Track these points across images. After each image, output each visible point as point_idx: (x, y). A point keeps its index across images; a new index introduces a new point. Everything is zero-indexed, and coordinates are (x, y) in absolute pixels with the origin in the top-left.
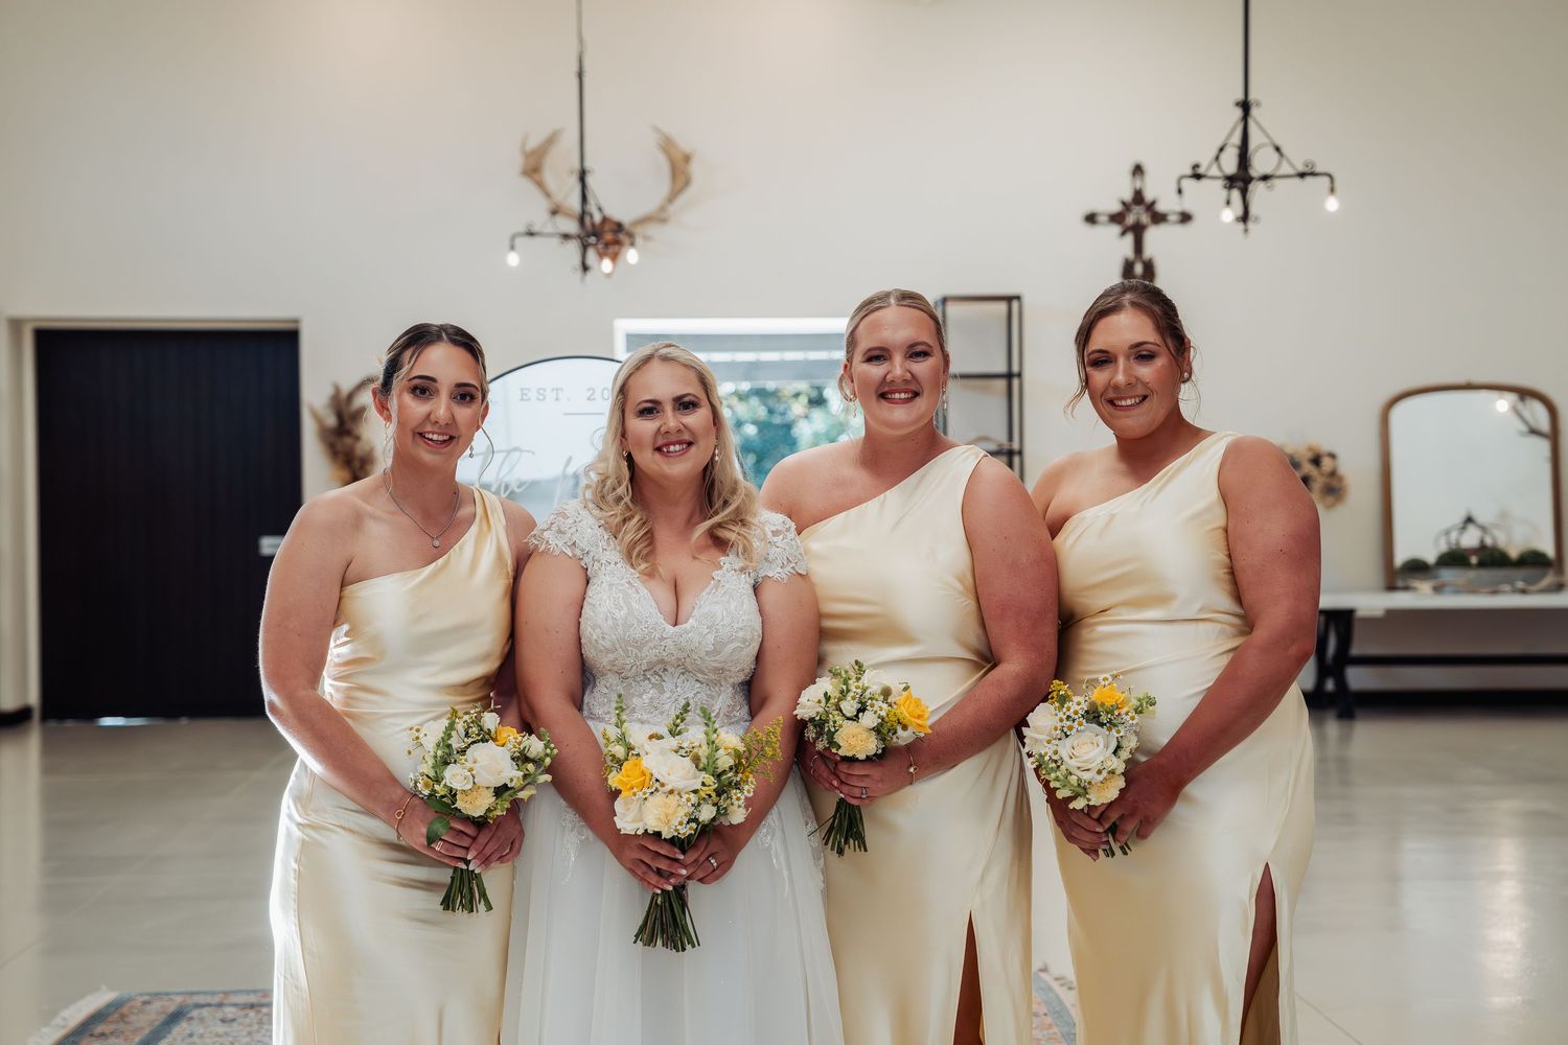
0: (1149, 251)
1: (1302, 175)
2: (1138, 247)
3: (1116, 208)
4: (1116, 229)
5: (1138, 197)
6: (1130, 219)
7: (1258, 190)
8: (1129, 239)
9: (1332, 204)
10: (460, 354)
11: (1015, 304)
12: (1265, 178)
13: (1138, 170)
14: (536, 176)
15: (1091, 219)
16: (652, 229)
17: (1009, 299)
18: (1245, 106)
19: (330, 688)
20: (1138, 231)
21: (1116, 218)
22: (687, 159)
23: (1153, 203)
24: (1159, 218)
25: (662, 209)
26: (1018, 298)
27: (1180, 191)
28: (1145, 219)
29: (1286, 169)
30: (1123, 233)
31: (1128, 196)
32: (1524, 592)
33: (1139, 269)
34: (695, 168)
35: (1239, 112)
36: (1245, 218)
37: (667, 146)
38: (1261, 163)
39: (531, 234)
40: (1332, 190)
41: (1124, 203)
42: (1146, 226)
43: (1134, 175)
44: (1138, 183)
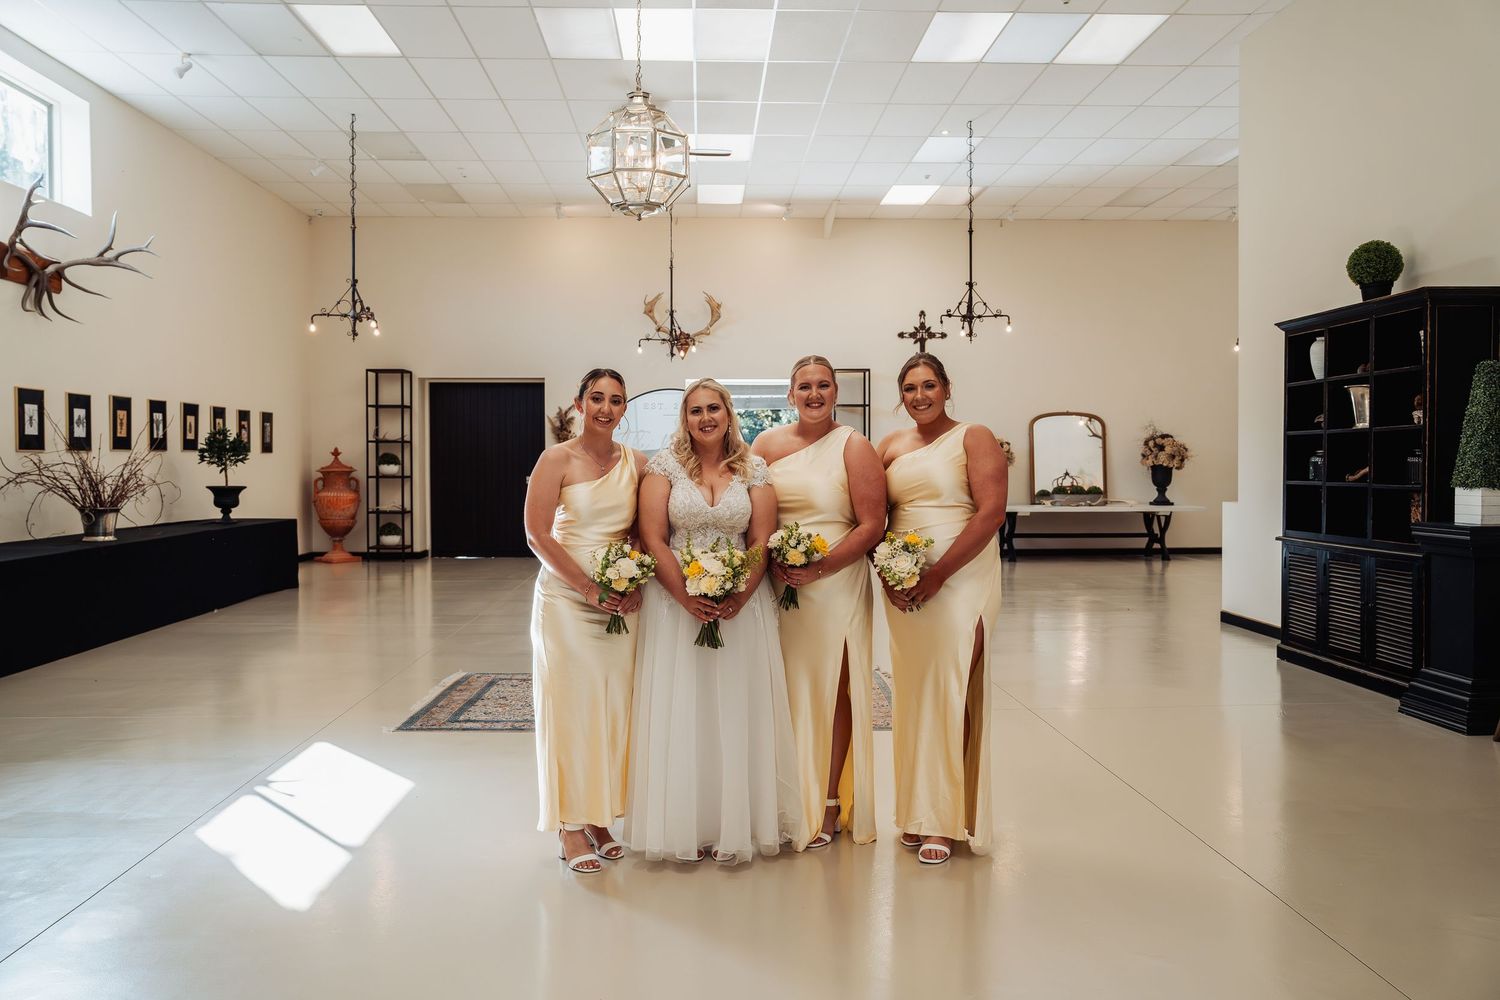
1: (996, 316)
2: (923, 348)
3: (913, 331)
4: (912, 340)
5: (922, 325)
6: (919, 336)
7: (976, 322)
8: (918, 344)
9: (1009, 329)
10: (614, 382)
11: (867, 373)
12: (979, 317)
13: (922, 314)
14: (651, 314)
15: (901, 335)
16: (703, 338)
17: (864, 371)
18: (970, 285)
19: (556, 534)
20: (922, 341)
21: (912, 335)
22: (719, 306)
23: (929, 328)
24: (932, 336)
25: (708, 329)
26: (869, 370)
27: (942, 322)
28: (925, 336)
29: (988, 313)
30: (915, 342)
31: (918, 325)
32: (1090, 505)
34: (722, 310)
35: (968, 287)
36: (970, 334)
37: (710, 300)
38: (978, 310)
39: (648, 339)
40: (1009, 323)
41: (916, 328)
42: (926, 339)
43: (920, 316)
44: (922, 320)
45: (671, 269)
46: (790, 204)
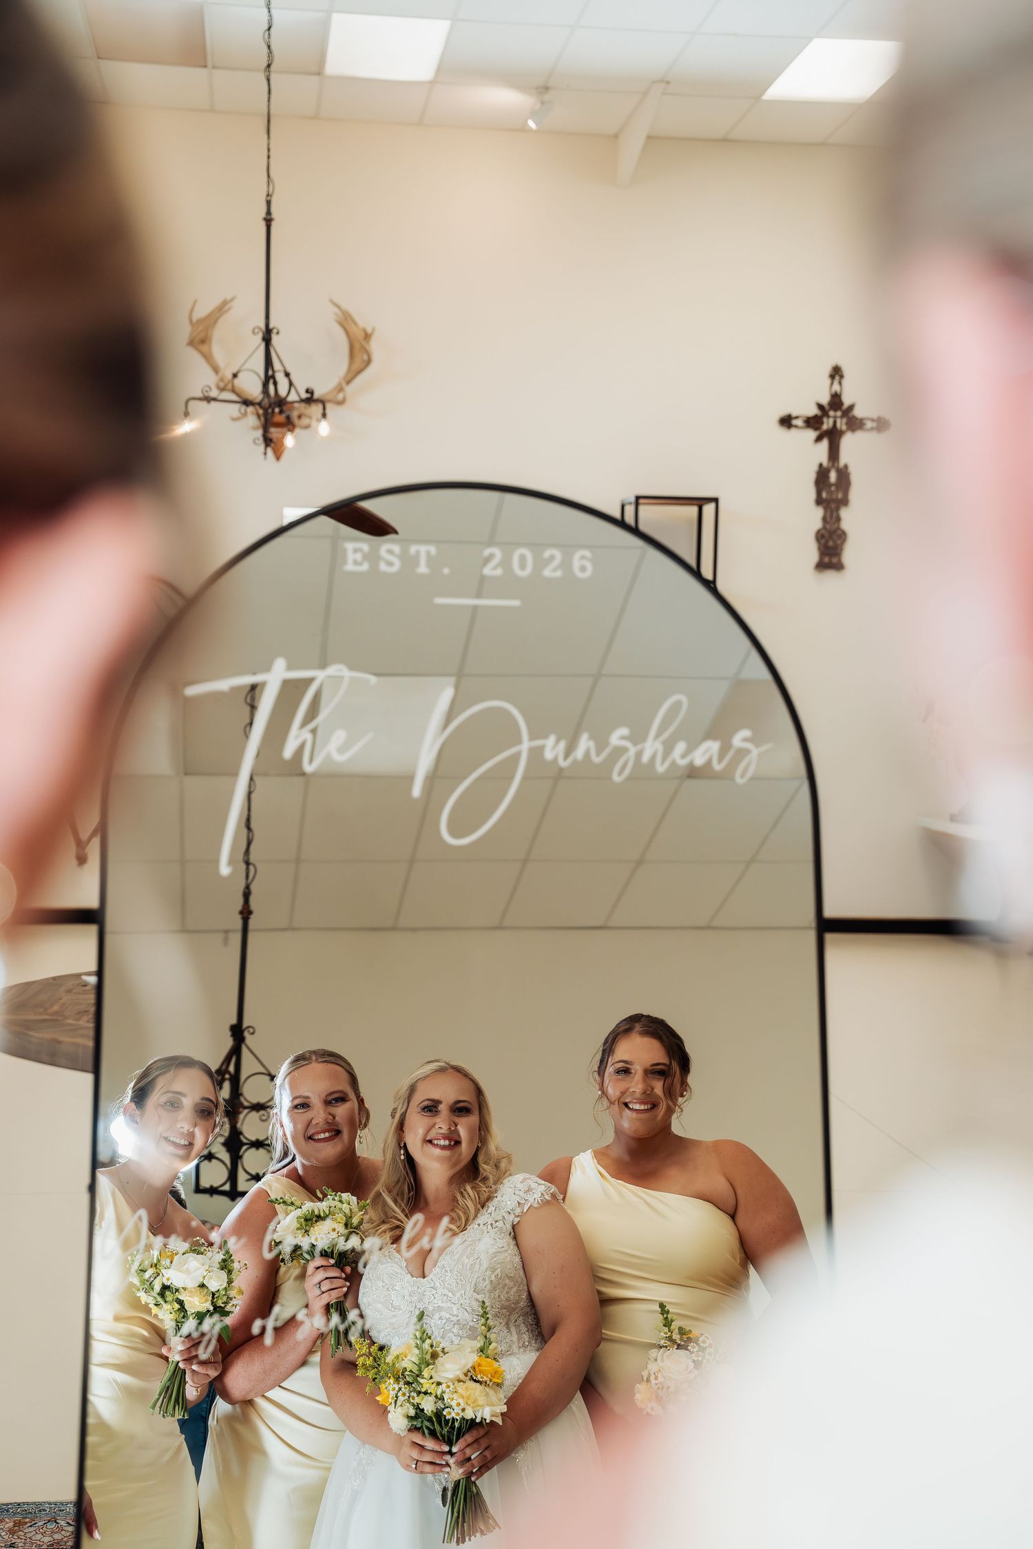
0: (845, 457)
2: (834, 453)
3: (813, 411)
4: (812, 434)
5: (836, 401)
6: (827, 424)
8: (825, 443)
11: (709, 509)
13: (837, 372)
14: (204, 348)
15: (786, 422)
17: (700, 502)
20: (833, 437)
21: (812, 423)
22: (367, 336)
23: (851, 407)
24: (855, 424)
25: (340, 389)
26: (716, 500)
28: (841, 424)
30: (819, 439)
31: (825, 400)
33: (833, 476)
34: (375, 347)
37: (345, 321)
39: (208, 399)
41: (820, 407)
42: (841, 433)
43: (832, 377)
44: (836, 387)
45: (268, 221)
46: (547, 89)
